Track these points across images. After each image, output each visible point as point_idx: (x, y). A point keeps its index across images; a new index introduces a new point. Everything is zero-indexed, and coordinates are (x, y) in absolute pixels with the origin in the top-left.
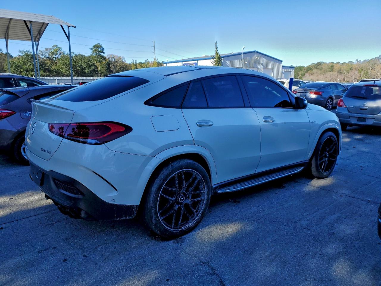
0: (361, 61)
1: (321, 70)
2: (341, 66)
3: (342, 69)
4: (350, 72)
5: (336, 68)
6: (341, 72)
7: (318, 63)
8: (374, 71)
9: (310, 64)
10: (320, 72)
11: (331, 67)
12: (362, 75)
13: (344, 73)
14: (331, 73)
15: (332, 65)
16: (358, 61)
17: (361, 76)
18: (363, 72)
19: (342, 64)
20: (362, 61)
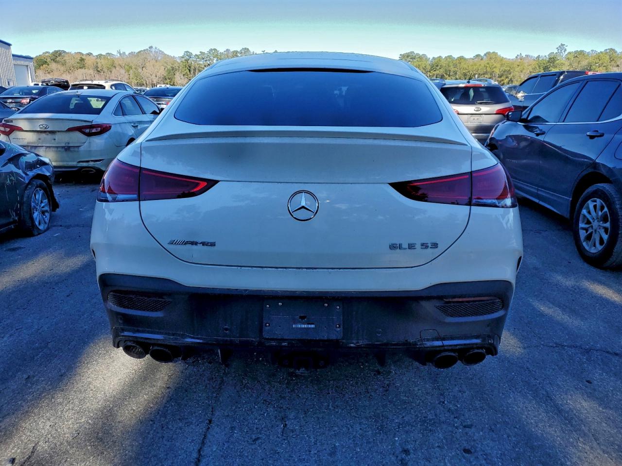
0: (125, 53)
1: (64, 64)
2: (97, 60)
3: (99, 65)
4: (114, 70)
5: (89, 61)
6: (99, 70)
7: (56, 52)
8: (147, 71)
9: (41, 53)
10: (62, 68)
11: (80, 60)
12: (131, 76)
13: (104, 72)
14: (83, 70)
15: (81, 58)
16: (120, 54)
17: (131, 78)
18: (131, 72)
19: (97, 56)
20: (127, 53)
